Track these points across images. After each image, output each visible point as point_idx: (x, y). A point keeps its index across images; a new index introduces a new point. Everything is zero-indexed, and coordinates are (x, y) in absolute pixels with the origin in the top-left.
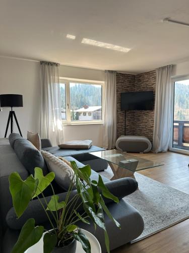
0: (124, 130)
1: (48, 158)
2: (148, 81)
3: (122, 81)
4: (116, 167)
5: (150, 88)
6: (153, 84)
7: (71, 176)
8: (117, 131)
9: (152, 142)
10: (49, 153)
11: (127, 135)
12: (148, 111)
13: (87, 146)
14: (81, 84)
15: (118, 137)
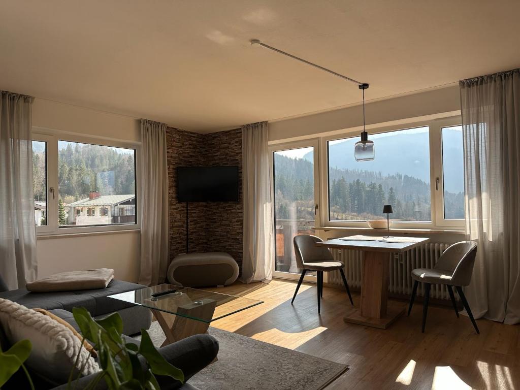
0: (184, 243)
1: (7, 312)
2: (228, 148)
3: (179, 144)
4: (170, 319)
5: (232, 160)
6: (238, 154)
7: (68, 348)
8: (171, 244)
9: (240, 263)
10: (9, 302)
11: (192, 252)
12: (230, 203)
13: (103, 282)
14: (81, 145)
15: (172, 258)
